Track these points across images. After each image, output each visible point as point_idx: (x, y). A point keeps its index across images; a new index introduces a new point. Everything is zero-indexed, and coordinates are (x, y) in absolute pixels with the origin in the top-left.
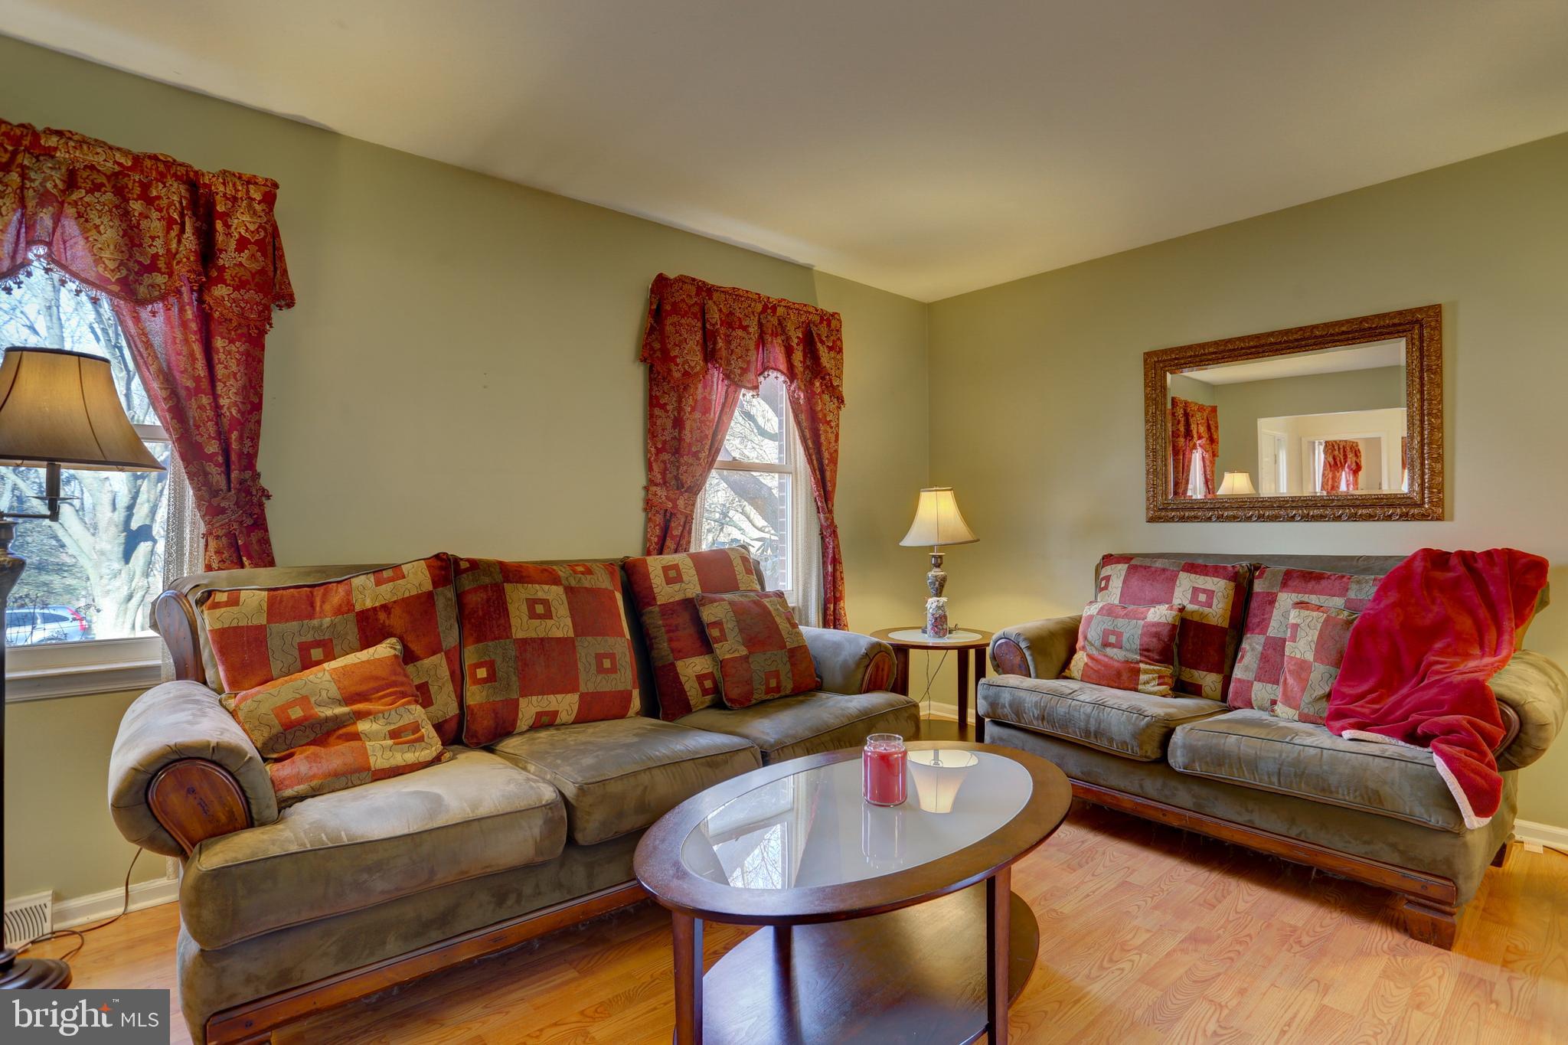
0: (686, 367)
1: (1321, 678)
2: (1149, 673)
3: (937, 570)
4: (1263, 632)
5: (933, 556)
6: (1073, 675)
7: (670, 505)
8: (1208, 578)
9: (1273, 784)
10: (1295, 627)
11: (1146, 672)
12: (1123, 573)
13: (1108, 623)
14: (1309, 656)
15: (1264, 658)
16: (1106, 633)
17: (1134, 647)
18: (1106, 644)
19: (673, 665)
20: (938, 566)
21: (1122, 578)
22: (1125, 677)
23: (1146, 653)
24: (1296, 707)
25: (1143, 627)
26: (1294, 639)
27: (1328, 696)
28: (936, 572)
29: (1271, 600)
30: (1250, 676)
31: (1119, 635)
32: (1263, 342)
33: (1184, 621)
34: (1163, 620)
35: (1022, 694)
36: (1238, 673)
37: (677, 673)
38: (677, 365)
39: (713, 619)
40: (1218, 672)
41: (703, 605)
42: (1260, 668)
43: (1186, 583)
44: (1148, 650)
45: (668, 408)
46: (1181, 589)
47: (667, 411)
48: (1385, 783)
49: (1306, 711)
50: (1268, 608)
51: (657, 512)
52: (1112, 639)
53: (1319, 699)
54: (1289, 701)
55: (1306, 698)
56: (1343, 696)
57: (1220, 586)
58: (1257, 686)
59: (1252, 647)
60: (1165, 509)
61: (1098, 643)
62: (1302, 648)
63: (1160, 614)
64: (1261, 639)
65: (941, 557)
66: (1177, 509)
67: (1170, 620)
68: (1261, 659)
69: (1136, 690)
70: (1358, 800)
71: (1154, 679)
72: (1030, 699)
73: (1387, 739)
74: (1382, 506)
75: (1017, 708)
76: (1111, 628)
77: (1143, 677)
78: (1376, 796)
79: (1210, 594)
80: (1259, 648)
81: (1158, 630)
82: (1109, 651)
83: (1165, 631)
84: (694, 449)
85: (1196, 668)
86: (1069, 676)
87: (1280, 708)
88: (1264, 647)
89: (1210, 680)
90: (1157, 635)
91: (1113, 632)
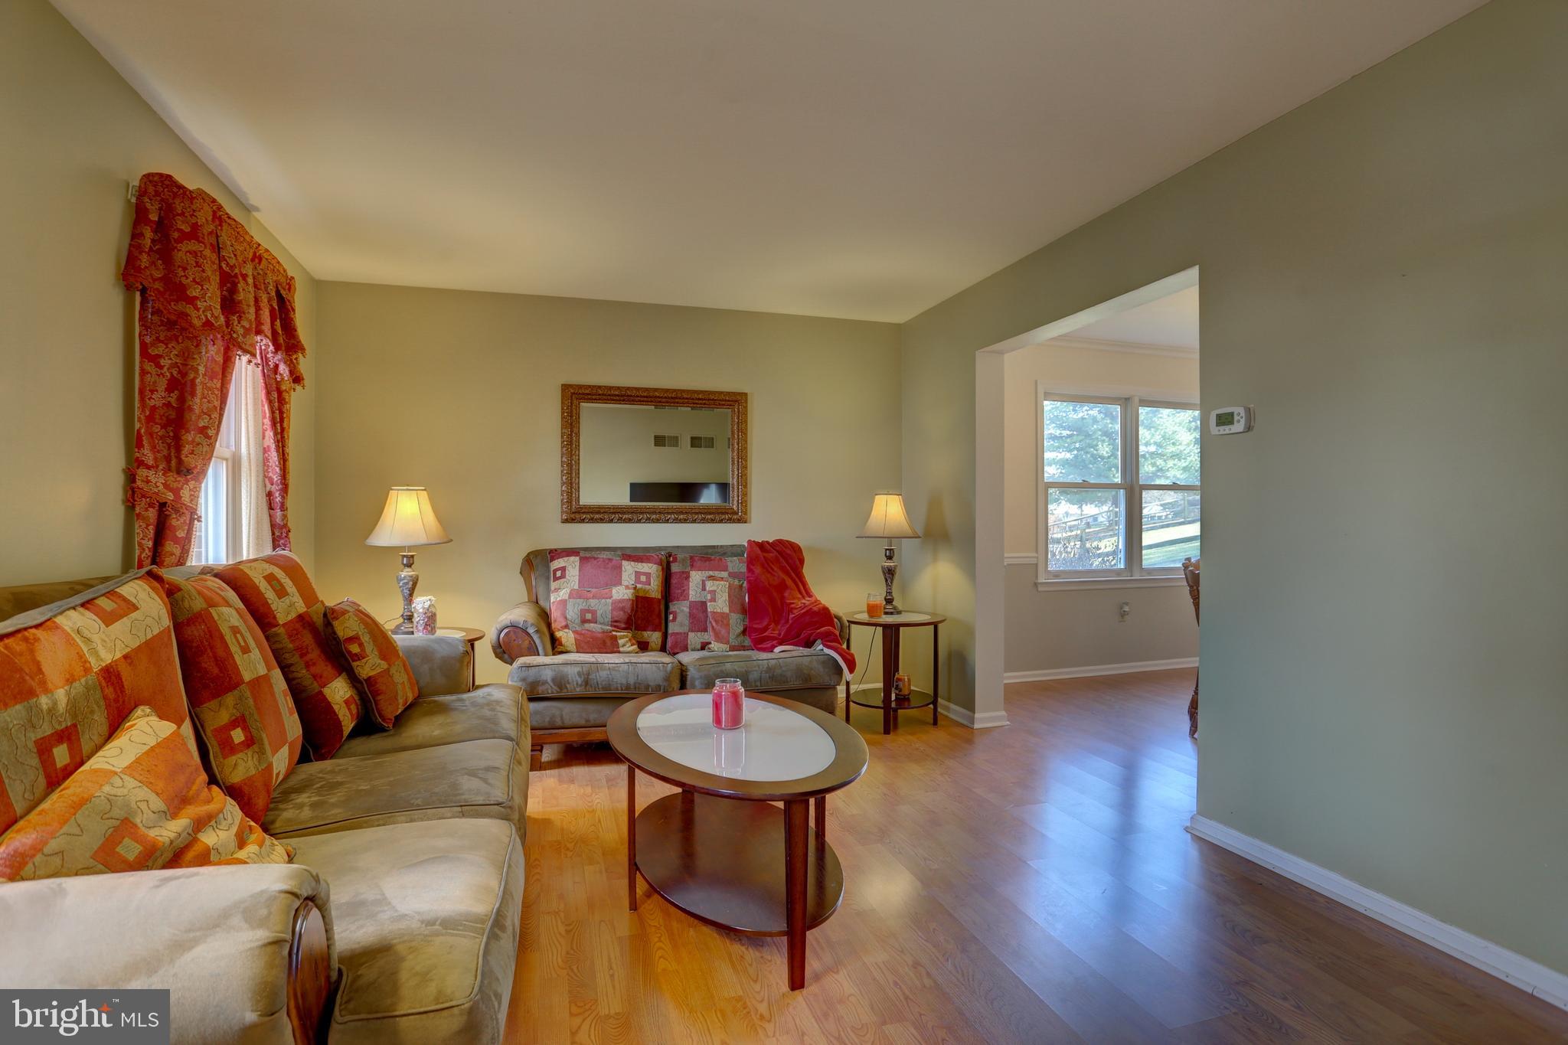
0: (209, 316)
1: (737, 623)
2: (624, 639)
3: (409, 569)
4: (686, 598)
5: (404, 556)
6: (569, 649)
7: (170, 496)
8: (644, 564)
9: (757, 686)
10: (713, 592)
11: (622, 637)
12: (578, 564)
13: (581, 604)
14: (726, 610)
15: (692, 616)
16: (583, 612)
17: (606, 620)
18: (584, 621)
19: (321, 693)
20: (409, 565)
21: (577, 567)
22: (609, 643)
23: (615, 624)
24: (727, 643)
25: (612, 604)
26: (713, 600)
27: (744, 632)
28: (406, 573)
29: (686, 577)
30: (685, 629)
31: (594, 613)
32: (651, 394)
33: (637, 597)
34: (626, 597)
35: (562, 668)
36: (673, 628)
37: (329, 702)
38: (198, 309)
39: (351, 634)
40: (660, 631)
41: (336, 618)
42: (692, 623)
43: (629, 569)
44: (616, 621)
45: (162, 362)
46: (627, 573)
47: (161, 367)
48: (812, 669)
49: (733, 644)
50: (685, 582)
51: (151, 505)
52: (589, 616)
53: (738, 636)
54: (719, 638)
55: (732, 637)
56: (756, 630)
57: (651, 569)
58: (691, 635)
59: (681, 610)
60: (579, 513)
61: (578, 621)
62: (720, 604)
63: (622, 593)
64: (687, 603)
65: (412, 556)
66: (588, 513)
67: (631, 597)
68: (690, 616)
69: (619, 652)
70: (801, 682)
71: (627, 642)
72: (572, 672)
73: (795, 648)
74: (718, 513)
75: (560, 682)
76: (586, 608)
77: (621, 642)
78: (807, 678)
79: (648, 575)
80: (686, 610)
81: (624, 605)
82: (587, 626)
83: (628, 606)
84: (201, 424)
85: (645, 630)
86: (564, 650)
87: (714, 645)
88: (690, 608)
89: (655, 637)
90: (623, 609)
91: (588, 611)
